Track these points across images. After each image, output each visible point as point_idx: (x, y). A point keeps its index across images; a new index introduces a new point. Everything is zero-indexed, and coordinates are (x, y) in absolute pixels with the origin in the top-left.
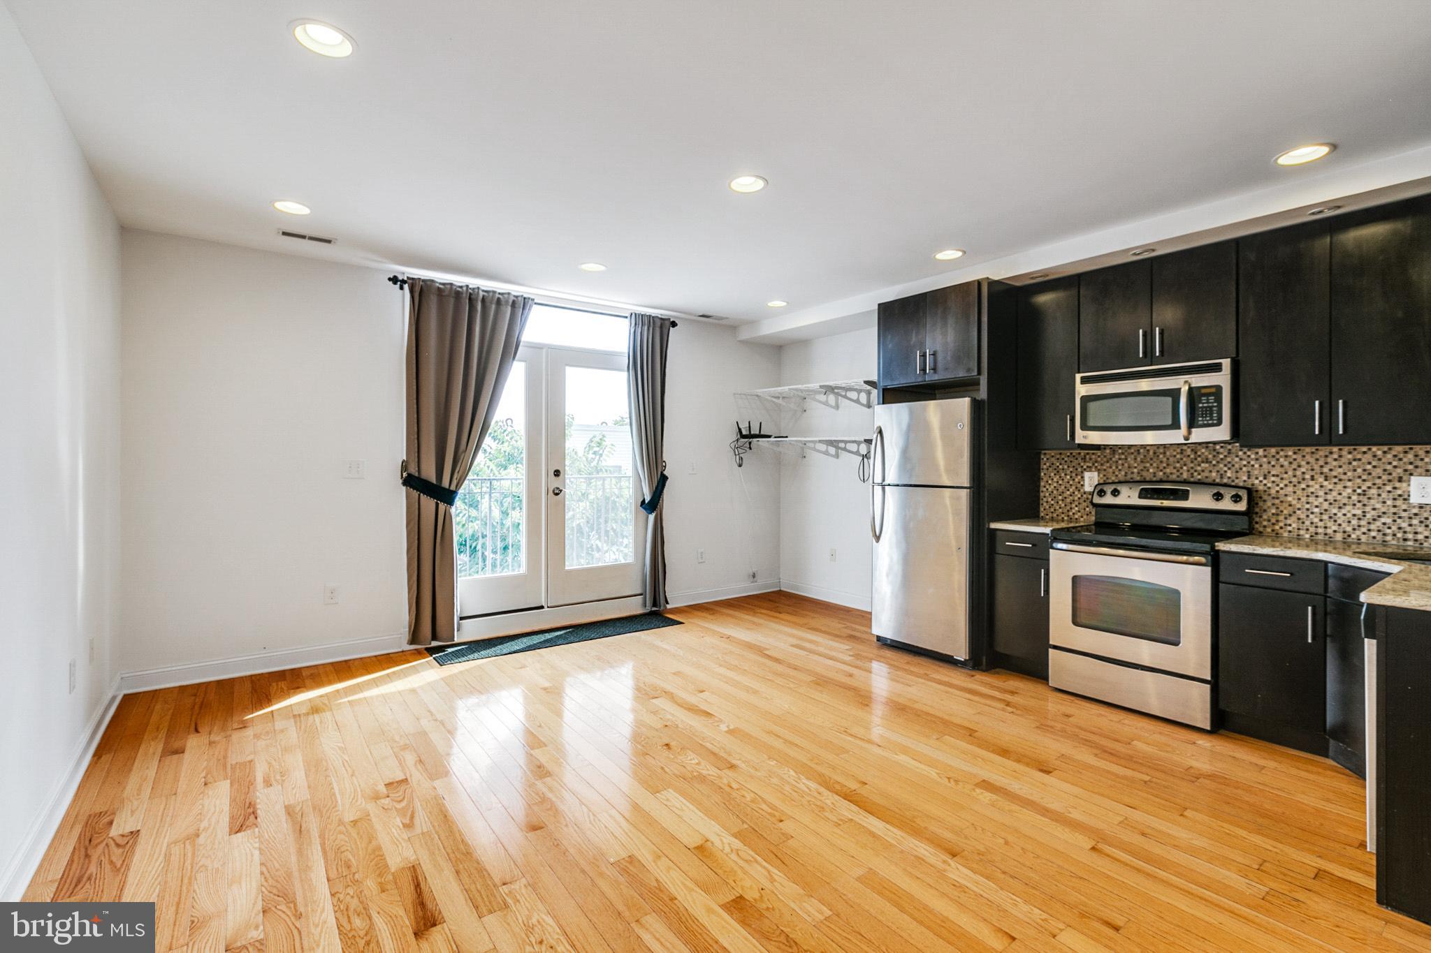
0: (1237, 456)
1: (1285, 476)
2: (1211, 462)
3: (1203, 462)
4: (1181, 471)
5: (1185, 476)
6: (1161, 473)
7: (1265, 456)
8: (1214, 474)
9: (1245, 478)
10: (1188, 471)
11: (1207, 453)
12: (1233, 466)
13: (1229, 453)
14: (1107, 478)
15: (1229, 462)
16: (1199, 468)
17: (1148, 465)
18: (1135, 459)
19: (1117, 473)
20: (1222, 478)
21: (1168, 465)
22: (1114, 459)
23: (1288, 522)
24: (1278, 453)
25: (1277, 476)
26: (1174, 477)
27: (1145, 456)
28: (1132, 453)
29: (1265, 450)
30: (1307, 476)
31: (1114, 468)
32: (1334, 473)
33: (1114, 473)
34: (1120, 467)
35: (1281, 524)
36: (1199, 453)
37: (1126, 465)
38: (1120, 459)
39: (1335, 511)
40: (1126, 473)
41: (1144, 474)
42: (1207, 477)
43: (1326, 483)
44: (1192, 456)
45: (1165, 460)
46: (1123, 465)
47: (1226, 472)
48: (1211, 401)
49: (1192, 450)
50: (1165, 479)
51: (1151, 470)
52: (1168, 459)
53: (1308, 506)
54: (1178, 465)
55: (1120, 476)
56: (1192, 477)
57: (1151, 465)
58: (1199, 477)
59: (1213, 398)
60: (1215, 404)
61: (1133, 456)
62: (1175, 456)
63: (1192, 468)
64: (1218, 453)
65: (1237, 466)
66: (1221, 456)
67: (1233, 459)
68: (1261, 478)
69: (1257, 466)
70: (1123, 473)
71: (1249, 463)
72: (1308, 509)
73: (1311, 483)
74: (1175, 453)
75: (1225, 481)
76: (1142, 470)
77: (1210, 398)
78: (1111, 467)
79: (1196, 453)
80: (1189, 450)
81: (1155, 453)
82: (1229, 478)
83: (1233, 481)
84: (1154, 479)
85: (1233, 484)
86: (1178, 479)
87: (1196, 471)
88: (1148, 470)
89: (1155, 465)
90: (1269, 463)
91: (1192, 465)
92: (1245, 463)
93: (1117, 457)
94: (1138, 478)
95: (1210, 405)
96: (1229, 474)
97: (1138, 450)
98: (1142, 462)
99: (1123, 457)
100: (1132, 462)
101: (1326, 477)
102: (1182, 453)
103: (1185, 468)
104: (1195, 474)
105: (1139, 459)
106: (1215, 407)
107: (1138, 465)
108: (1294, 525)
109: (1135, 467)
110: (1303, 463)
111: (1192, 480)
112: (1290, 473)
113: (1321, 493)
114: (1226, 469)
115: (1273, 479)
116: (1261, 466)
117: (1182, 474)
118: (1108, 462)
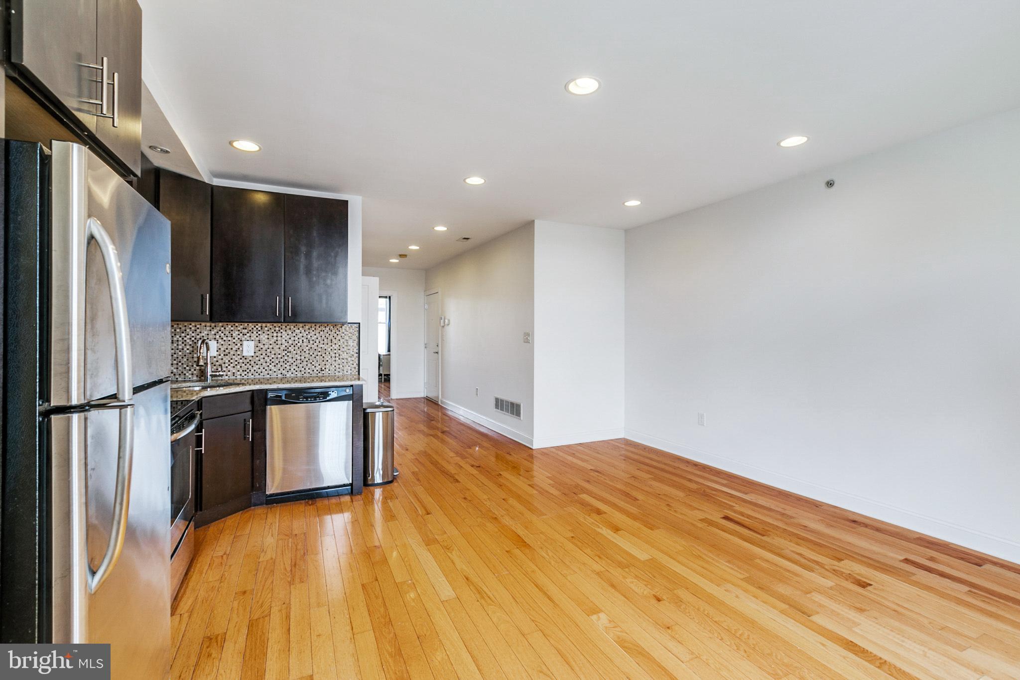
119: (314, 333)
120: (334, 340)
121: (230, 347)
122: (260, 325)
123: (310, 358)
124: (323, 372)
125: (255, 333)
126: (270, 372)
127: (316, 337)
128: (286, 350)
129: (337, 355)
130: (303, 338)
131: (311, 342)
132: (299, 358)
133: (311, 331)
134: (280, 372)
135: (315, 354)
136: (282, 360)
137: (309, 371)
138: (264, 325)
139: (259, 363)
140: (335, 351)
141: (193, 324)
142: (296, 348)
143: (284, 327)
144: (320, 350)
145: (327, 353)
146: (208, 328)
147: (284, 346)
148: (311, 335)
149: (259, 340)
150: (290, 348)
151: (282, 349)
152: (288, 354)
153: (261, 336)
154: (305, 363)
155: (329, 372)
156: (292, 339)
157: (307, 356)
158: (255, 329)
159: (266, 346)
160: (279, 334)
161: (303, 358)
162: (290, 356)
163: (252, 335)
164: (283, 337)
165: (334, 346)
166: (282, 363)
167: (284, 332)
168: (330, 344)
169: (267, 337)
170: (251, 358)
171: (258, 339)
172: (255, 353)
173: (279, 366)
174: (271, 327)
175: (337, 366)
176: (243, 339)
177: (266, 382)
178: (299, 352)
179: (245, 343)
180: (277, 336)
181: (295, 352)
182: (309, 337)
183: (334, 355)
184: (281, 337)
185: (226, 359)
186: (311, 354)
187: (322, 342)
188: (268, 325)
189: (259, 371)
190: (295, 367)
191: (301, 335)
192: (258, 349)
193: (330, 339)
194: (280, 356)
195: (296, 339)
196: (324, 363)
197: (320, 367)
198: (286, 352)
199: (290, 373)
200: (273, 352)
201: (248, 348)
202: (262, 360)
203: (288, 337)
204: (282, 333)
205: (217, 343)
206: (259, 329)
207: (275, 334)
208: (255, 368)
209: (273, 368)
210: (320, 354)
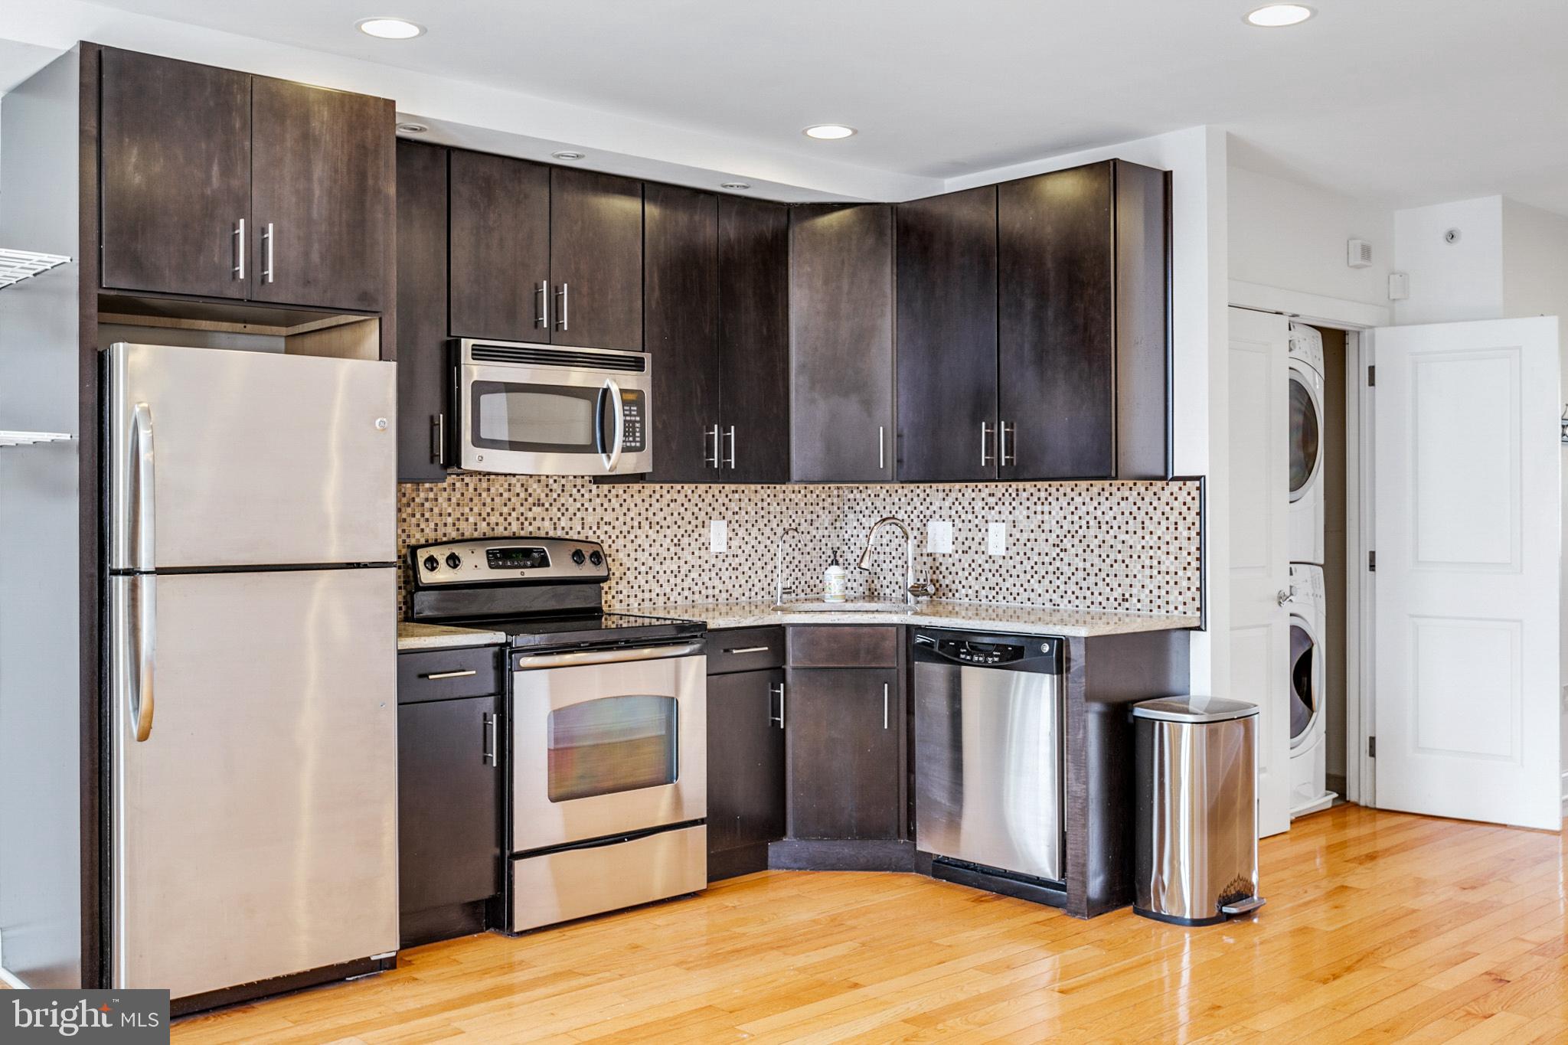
0: (571, 496)
1: (617, 524)
2: (543, 505)
3: (534, 505)
4: (510, 519)
5: (515, 527)
6: (484, 524)
7: (598, 496)
8: (547, 523)
9: (579, 528)
10: (518, 519)
11: (539, 491)
12: (567, 510)
13: (563, 491)
14: (409, 536)
15: (563, 505)
16: (530, 515)
17: (467, 510)
18: (450, 500)
19: (423, 526)
20: (555, 529)
21: (493, 509)
22: (417, 500)
23: (620, 587)
24: (610, 491)
25: (610, 524)
26: (500, 531)
27: (462, 494)
28: (445, 489)
29: (598, 487)
30: (636, 524)
31: (418, 516)
32: (657, 519)
33: (418, 525)
34: (427, 515)
35: (613, 592)
36: (530, 491)
37: (436, 510)
38: (427, 500)
39: (657, 568)
40: (436, 525)
41: (462, 525)
42: (539, 529)
43: (650, 532)
44: (523, 495)
45: (489, 500)
46: (432, 510)
47: (559, 519)
48: (633, 413)
49: (522, 485)
50: (490, 534)
51: (471, 520)
52: (493, 500)
53: (636, 564)
54: (505, 510)
55: (427, 531)
56: (522, 529)
57: (471, 510)
58: (531, 529)
59: (635, 408)
60: (638, 419)
61: (445, 495)
62: (501, 495)
63: (522, 514)
64: (551, 490)
65: (571, 510)
66: (555, 495)
67: (567, 501)
68: (595, 528)
69: (590, 510)
70: (432, 525)
71: (583, 505)
72: (636, 569)
73: (639, 532)
74: (501, 490)
75: (560, 533)
76: (459, 519)
77: (632, 408)
78: (414, 515)
79: (526, 490)
80: (519, 485)
81: (475, 490)
82: (563, 528)
83: (567, 533)
84: (476, 535)
85: (567, 537)
86: (506, 534)
87: (526, 519)
88: (467, 520)
89: (476, 510)
90: (602, 505)
91: (522, 509)
92: (578, 505)
93: (422, 495)
94: (454, 535)
95: (633, 418)
96: (563, 523)
97: (454, 484)
98: (458, 505)
99: (431, 495)
100: (445, 505)
101: (651, 523)
102: (510, 490)
103: (514, 514)
104: (526, 524)
105: (454, 500)
106: (637, 422)
107: (454, 510)
108: (625, 592)
109: (450, 515)
110: (632, 506)
111: (523, 533)
112: (622, 519)
113: (646, 547)
114: (559, 515)
115: (606, 528)
116: (594, 510)
117: (510, 524)
118: (408, 505)
119: (1108, 504)
120: (1147, 522)
121: (970, 535)
122: (1014, 485)
123: (1104, 566)
124: (1127, 605)
125: (1007, 504)
126: (1032, 596)
127: (1111, 514)
128: (1058, 546)
129: (1155, 563)
130: (1088, 518)
131: (1104, 527)
132: (1081, 565)
133: (1102, 499)
134: (1047, 596)
135: (1112, 557)
136: (1051, 569)
137: (1100, 599)
138: (1021, 485)
139: (1014, 572)
140: (1151, 553)
141: (922, 486)
142: (1076, 541)
143: (1053, 490)
144: (1120, 547)
145: (1135, 557)
146: (941, 495)
147: (1054, 535)
148: (1103, 508)
149: (1014, 522)
150: (1065, 540)
151: (1051, 542)
152: (1062, 555)
153: (1016, 512)
154: (1092, 579)
155: (1139, 606)
156: (1069, 517)
157: (1097, 561)
158: (1007, 495)
159: (1025, 536)
160: (1046, 508)
161: (1088, 565)
162: (1066, 561)
163: (1003, 509)
164: (1053, 513)
165: (1147, 537)
166: (1051, 577)
167: (1054, 503)
168: (1140, 533)
169: (1025, 513)
170: (1001, 562)
171: (1011, 518)
172: (1007, 549)
173: (1046, 582)
174: (1033, 490)
175: (1156, 592)
176: (989, 518)
177: (1025, 617)
178: (1080, 551)
179: (992, 526)
180: (1043, 513)
181: (1073, 551)
182: (1099, 513)
183: (1148, 563)
184: (1050, 513)
185: (966, 559)
186: (1104, 556)
187: (1124, 528)
188: (1028, 485)
189: (1015, 590)
190: (1075, 588)
191: (1084, 509)
192: (1012, 540)
193: (1139, 519)
194: (1047, 560)
195: (1076, 518)
196: (1128, 581)
197: (1120, 590)
198: (1058, 550)
199: (1066, 601)
200: (1036, 550)
201: (997, 540)
202: (1018, 566)
203: (1062, 514)
204: (1050, 504)
205: (954, 525)
206: (1014, 495)
207: (1039, 508)
208: (1008, 584)
209: (1036, 586)
210: (1119, 557)
